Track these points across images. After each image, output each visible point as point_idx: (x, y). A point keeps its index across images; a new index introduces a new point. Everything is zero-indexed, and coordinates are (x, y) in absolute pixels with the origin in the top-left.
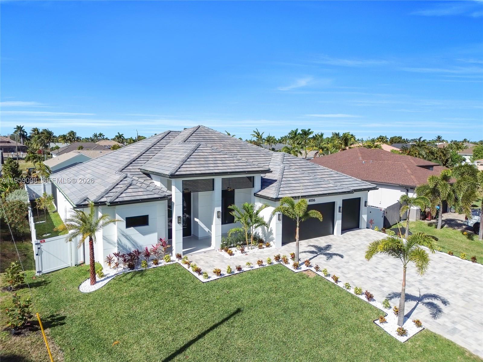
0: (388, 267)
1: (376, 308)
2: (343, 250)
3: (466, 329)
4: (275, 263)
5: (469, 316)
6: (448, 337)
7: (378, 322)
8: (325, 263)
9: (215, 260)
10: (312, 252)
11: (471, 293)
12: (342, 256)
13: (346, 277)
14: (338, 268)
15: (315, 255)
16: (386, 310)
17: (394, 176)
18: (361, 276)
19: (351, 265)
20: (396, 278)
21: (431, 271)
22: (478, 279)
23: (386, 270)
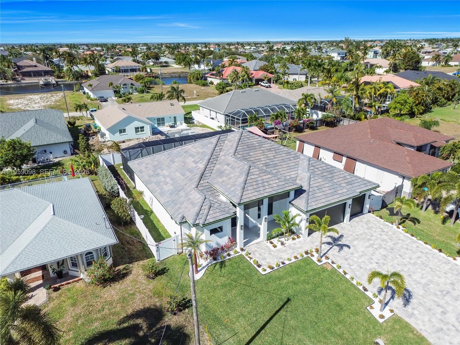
0: (379, 258)
1: (368, 297)
2: (350, 240)
3: (419, 314)
4: (305, 256)
5: (423, 303)
6: (407, 320)
7: (368, 308)
8: (338, 254)
9: (265, 252)
10: (329, 243)
11: (430, 283)
12: (349, 247)
13: (351, 269)
14: (346, 260)
15: (331, 246)
16: (374, 299)
17: (395, 162)
18: (361, 268)
19: (355, 257)
20: (384, 270)
21: (408, 262)
22: (438, 269)
23: (378, 262)
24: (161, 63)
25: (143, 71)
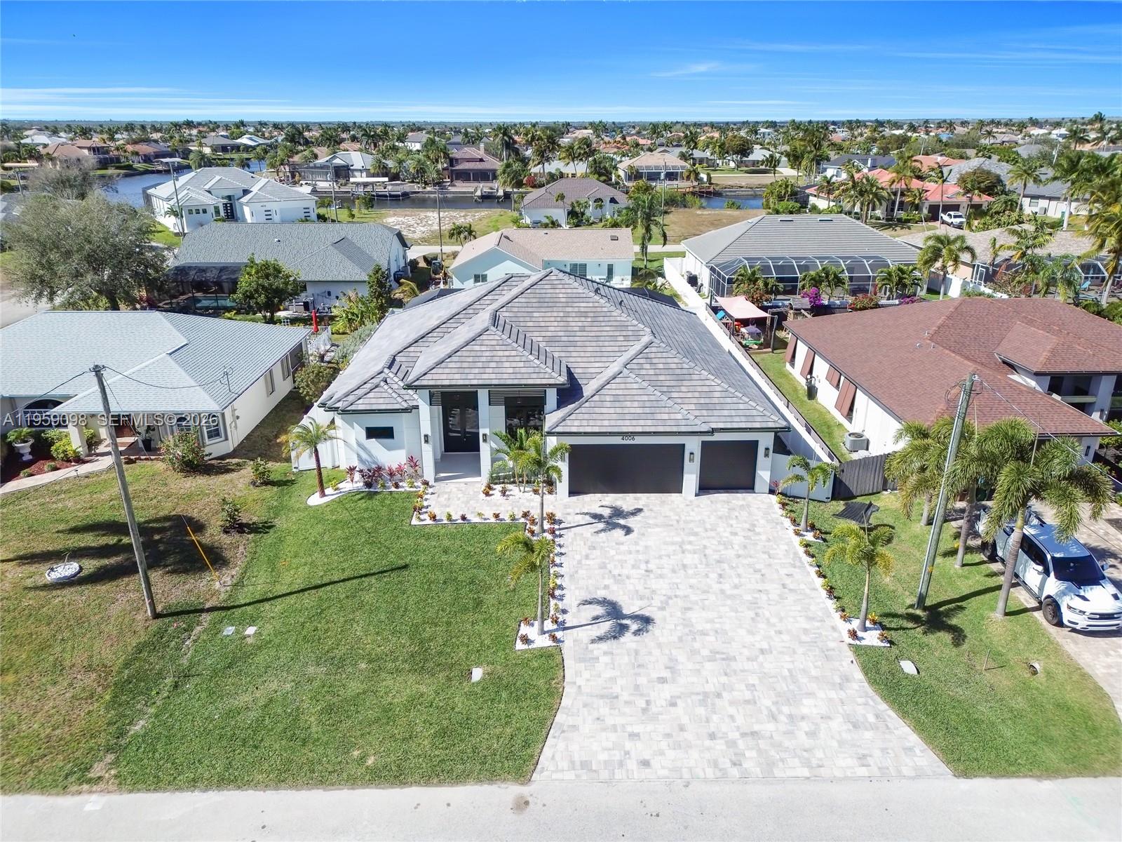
0: (666, 566)
4: (521, 520)
8: (588, 536)
10: (596, 516)
12: (629, 531)
13: (580, 563)
14: (593, 548)
15: (594, 521)
20: (645, 584)
24: (755, 163)
25: (688, 178)
